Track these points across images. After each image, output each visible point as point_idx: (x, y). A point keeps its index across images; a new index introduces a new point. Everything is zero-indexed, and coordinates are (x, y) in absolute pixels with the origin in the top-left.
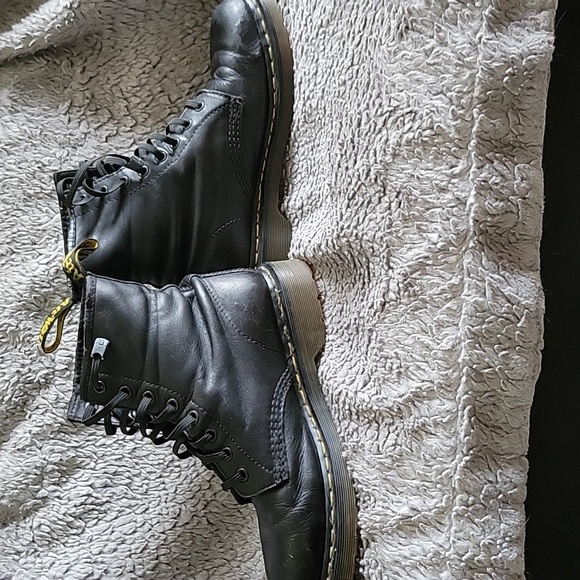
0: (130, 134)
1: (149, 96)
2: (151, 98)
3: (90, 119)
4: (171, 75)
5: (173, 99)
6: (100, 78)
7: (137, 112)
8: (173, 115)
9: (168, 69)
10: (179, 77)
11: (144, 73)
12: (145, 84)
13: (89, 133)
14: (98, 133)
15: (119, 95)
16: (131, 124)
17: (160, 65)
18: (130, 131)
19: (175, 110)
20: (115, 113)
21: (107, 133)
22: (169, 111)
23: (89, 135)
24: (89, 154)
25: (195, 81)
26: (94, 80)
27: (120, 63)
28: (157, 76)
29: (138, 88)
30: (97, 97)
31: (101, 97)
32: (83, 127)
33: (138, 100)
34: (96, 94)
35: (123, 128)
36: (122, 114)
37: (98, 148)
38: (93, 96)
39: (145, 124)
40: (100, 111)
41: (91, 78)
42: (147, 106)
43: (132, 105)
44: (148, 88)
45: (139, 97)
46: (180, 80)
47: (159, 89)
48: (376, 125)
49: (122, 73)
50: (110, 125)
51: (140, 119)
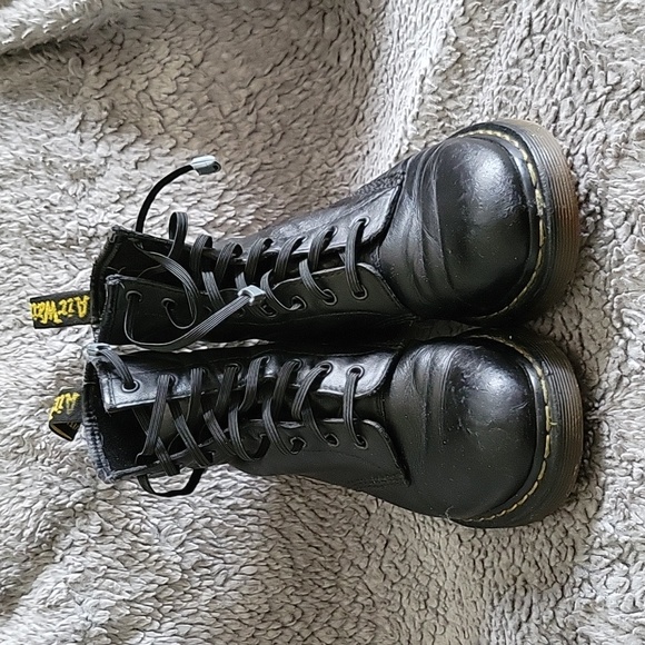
0: (170, 159)
1: (191, 107)
2: (195, 109)
3: (110, 139)
4: (222, 78)
5: (227, 110)
6: (122, 80)
7: (177, 130)
8: (226, 135)
9: (217, 70)
10: (233, 81)
11: (182, 75)
12: (185, 92)
13: (110, 156)
14: (123, 157)
15: (149, 105)
16: (171, 145)
17: (205, 64)
18: (168, 154)
19: (230, 126)
20: (147, 131)
21: (136, 157)
22: (220, 128)
23: (110, 161)
24: (113, 186)
25: (255, 87)
26: (113, 86)
27: (149, 61)
28: (202, 80)
29: (175, 97)
30: (119, 108)
31: (125, 107)
32: (102, 150)
33: (176, 114)
34: (117, 103)
35: (158, 150)
36: (156, 131)
37: (125, 177)
38: (113, 106)
39: (190, 144)
40: (124, 128)
41: (109, 81)
42: (190, 121)
43: (168, 119)
44: (189, 96)
45: (178, 109)
46: (233, 86)
47: (206, 98)
49: (151, 74)
50: (140, 146)
51: (182, 139)
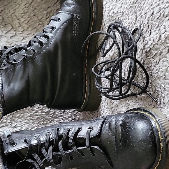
0: (21, 35)
1: (29, 17)
2: (30, 18)
3: (3, 29)
4: (38, 8)
5: (40, 18)
6: (6, 11)
7: (24, 25)
8: (40, 26)
9: (36, 5)
10: (42, 9)
11: (25, 7)
12: (26, 13)
13: (2, 35)
14: (7, 35)
15: (15, 17)
16: (22, 30)
17: (32, 4)
18: (21, 33)
19: (41, 23)
20: (14, 26)
21: (11, 35)
22: (38, 24)
23: (2, 37)
25: (49, 10)
26: (3, 12)
27: (14, 4)
28: (32, 8)
29: (24, 14)
30: (5, 19)
31: (7, 19)
33: (24, 20)
34: (4, 18)
35: (18, 32)
36: (17, 26)
38: (3, 19)
39: (28, 30)
40: (7, 26)
41: (2, 11)
42: (28, 22)
43: (21, 22)
44: (28, 14)
45: (24, 18)
46: (42, 10)
47: (33, 14)
48: (164, 13)
49: (16, 8)
50: (12, 31)
51: (26, 28)
